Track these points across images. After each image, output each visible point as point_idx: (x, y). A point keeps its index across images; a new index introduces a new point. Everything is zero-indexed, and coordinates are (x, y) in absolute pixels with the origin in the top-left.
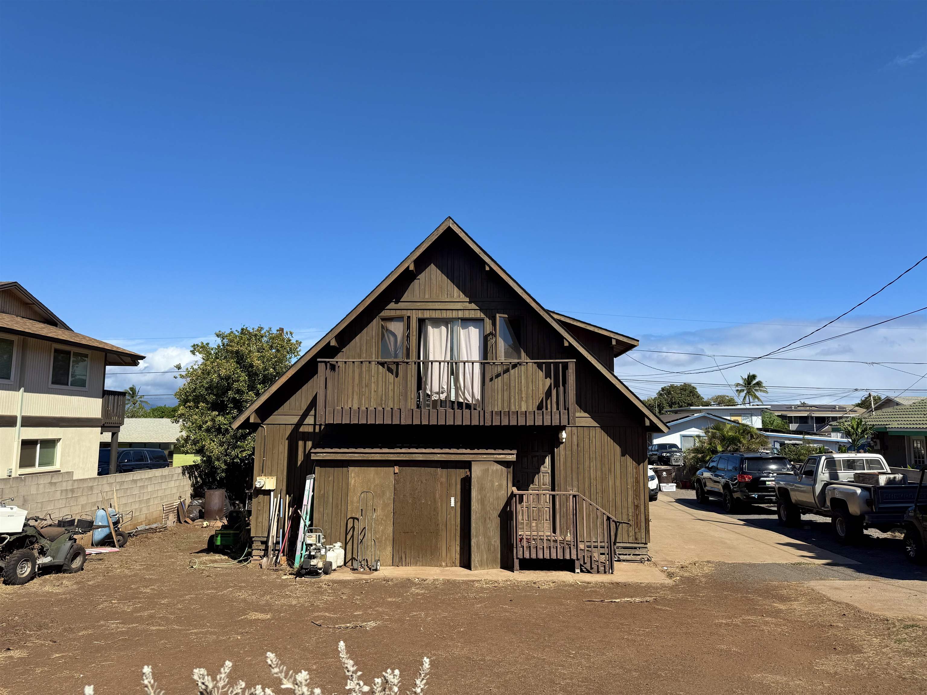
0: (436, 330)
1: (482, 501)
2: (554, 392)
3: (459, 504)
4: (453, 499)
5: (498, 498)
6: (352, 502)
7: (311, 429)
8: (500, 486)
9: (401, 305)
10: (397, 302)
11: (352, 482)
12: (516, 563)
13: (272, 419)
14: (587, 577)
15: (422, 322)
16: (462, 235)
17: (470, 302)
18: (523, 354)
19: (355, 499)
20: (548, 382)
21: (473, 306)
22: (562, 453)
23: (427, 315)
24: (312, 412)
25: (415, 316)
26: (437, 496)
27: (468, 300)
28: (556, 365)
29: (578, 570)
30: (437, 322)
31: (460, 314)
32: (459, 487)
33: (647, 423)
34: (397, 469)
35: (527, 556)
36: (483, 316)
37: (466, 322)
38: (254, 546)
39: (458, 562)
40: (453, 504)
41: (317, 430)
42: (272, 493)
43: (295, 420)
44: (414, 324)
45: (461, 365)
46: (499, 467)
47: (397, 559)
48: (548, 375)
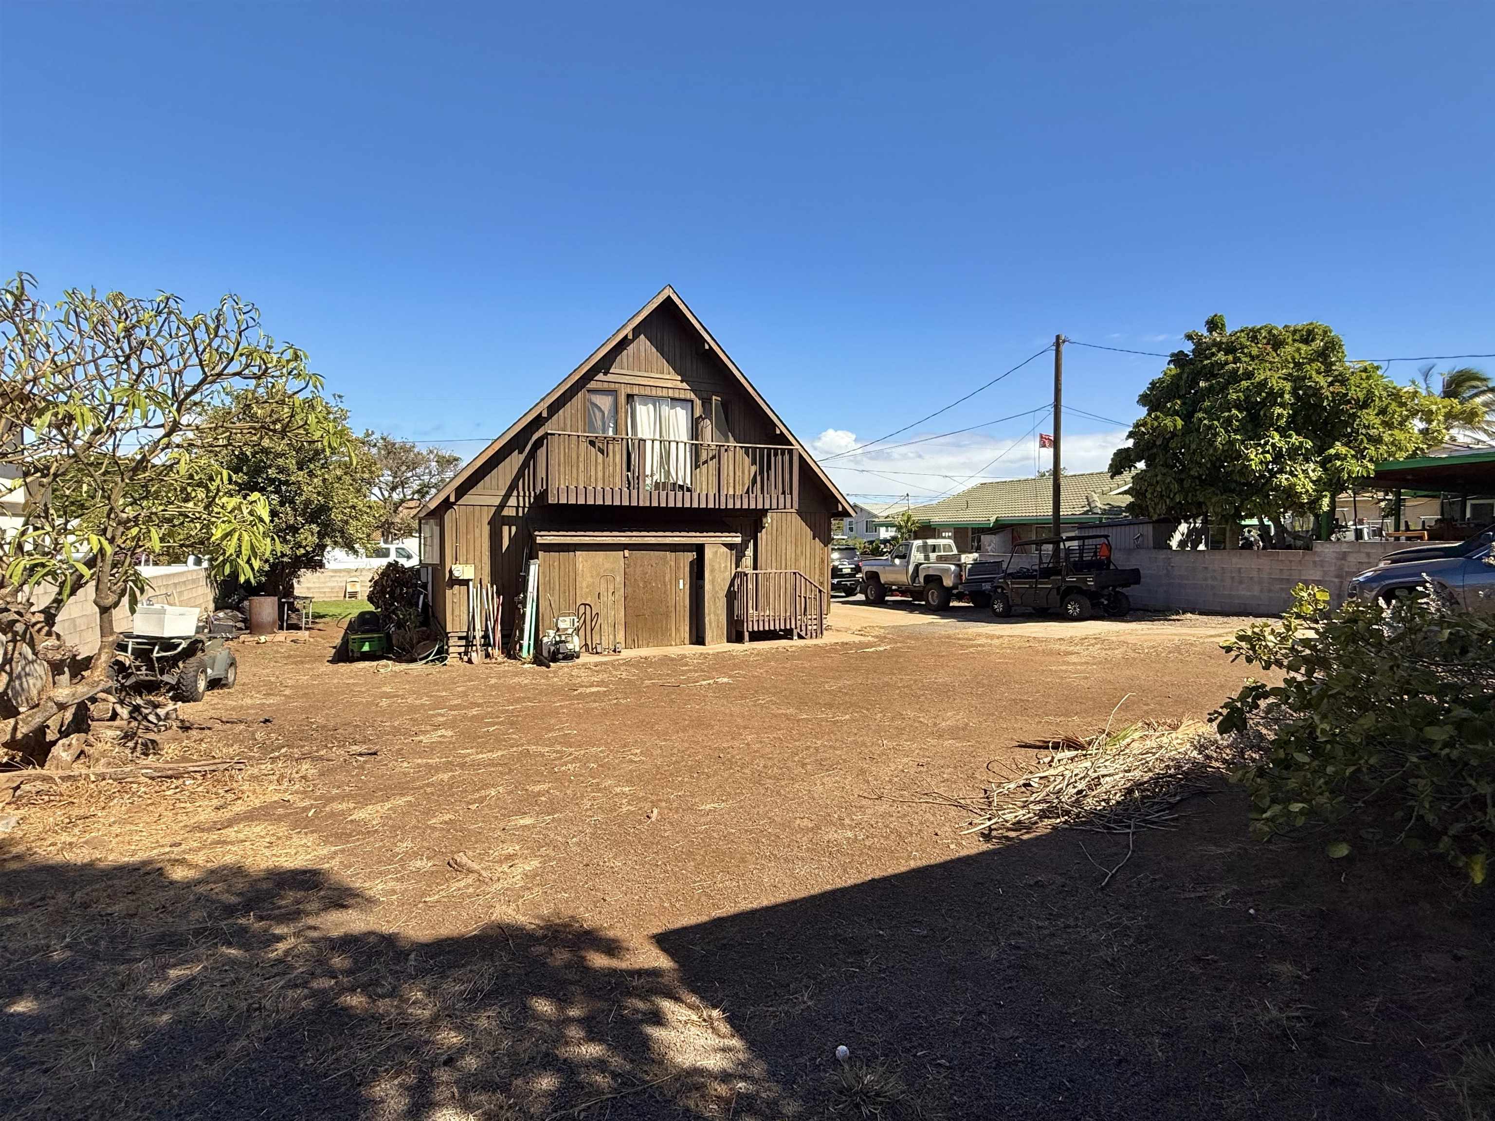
0: (644, 408)
1: (713, 582)
2: (759, 478)
3: (688, 586)
4: (681, 582)
5: (724, 579)
6: (581, 588)
7: (513, 513)
8: (726, 567)
9: (609, 377)
10: (605, 374)
11: (580, 566)
12: (746, 634)
13: (466, 499)
14: (802, 642)
15: (630, 397)
16: (682, 307)
17: (682, 381)
18: (731, 439)
19: (584, 584)
20: (753, 469)
21: (685, 385)
22: (764, 537)
23: (635, 391)
24: (515, 493)
25: (623, 392)
26: (667, 579)
27: (679, 378)
28: (762, 449)
29: (795, 638)
30: (647, 399)
31: (671, 393)
32: (687, 569)
33: (840, 509)
34: (627, 553)
35: (756, 629)
36: (693, 396)
37: (675, 401)
38: (451, 642)
39: (687, 641)
40: (681, 586)
41: (521, 514)
42: (471, 583)
43: (497, 501)
44: (622, 399)
45: (673, 445)
46: (725, 549)
47: (629, 641)
48: (754, 462)
